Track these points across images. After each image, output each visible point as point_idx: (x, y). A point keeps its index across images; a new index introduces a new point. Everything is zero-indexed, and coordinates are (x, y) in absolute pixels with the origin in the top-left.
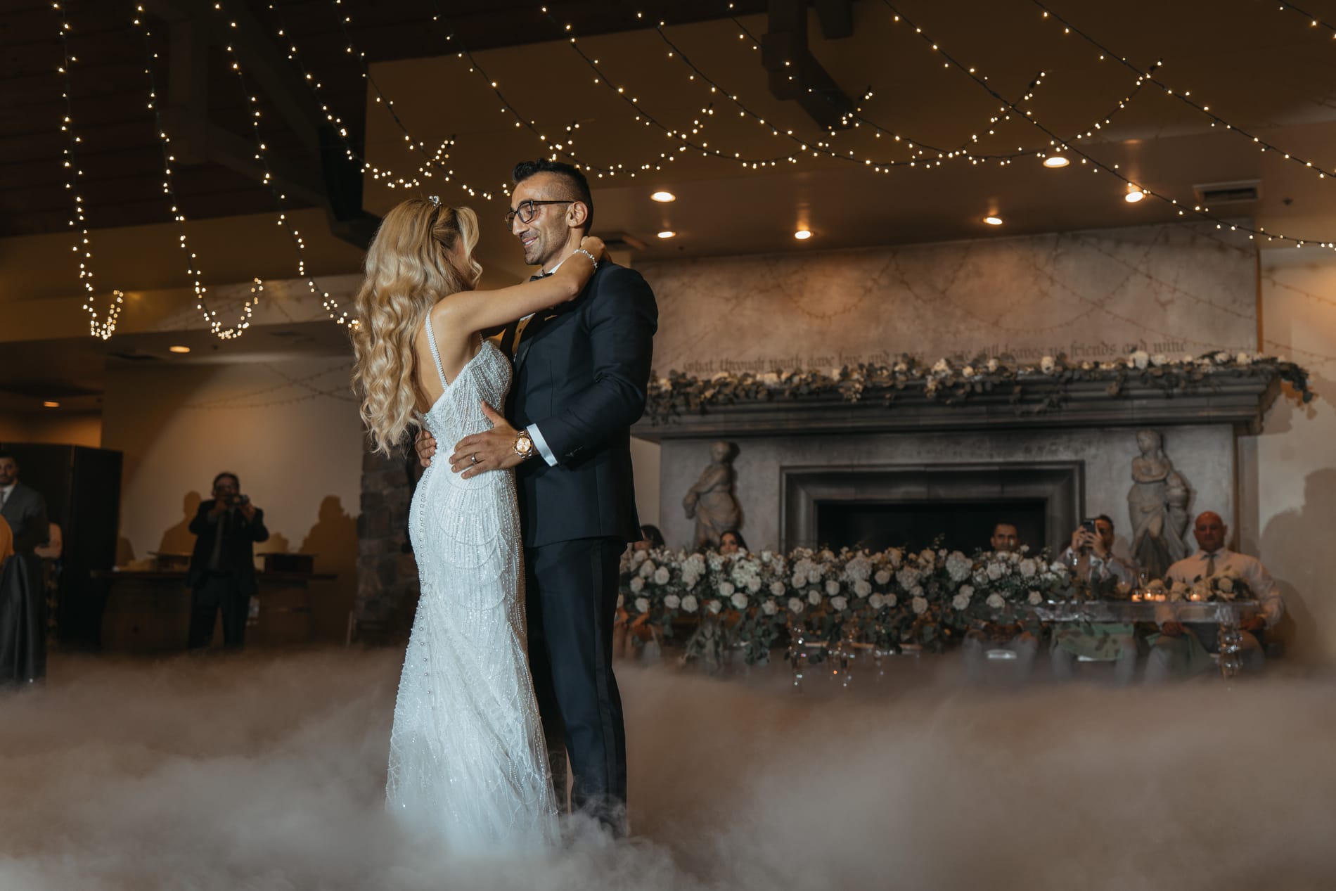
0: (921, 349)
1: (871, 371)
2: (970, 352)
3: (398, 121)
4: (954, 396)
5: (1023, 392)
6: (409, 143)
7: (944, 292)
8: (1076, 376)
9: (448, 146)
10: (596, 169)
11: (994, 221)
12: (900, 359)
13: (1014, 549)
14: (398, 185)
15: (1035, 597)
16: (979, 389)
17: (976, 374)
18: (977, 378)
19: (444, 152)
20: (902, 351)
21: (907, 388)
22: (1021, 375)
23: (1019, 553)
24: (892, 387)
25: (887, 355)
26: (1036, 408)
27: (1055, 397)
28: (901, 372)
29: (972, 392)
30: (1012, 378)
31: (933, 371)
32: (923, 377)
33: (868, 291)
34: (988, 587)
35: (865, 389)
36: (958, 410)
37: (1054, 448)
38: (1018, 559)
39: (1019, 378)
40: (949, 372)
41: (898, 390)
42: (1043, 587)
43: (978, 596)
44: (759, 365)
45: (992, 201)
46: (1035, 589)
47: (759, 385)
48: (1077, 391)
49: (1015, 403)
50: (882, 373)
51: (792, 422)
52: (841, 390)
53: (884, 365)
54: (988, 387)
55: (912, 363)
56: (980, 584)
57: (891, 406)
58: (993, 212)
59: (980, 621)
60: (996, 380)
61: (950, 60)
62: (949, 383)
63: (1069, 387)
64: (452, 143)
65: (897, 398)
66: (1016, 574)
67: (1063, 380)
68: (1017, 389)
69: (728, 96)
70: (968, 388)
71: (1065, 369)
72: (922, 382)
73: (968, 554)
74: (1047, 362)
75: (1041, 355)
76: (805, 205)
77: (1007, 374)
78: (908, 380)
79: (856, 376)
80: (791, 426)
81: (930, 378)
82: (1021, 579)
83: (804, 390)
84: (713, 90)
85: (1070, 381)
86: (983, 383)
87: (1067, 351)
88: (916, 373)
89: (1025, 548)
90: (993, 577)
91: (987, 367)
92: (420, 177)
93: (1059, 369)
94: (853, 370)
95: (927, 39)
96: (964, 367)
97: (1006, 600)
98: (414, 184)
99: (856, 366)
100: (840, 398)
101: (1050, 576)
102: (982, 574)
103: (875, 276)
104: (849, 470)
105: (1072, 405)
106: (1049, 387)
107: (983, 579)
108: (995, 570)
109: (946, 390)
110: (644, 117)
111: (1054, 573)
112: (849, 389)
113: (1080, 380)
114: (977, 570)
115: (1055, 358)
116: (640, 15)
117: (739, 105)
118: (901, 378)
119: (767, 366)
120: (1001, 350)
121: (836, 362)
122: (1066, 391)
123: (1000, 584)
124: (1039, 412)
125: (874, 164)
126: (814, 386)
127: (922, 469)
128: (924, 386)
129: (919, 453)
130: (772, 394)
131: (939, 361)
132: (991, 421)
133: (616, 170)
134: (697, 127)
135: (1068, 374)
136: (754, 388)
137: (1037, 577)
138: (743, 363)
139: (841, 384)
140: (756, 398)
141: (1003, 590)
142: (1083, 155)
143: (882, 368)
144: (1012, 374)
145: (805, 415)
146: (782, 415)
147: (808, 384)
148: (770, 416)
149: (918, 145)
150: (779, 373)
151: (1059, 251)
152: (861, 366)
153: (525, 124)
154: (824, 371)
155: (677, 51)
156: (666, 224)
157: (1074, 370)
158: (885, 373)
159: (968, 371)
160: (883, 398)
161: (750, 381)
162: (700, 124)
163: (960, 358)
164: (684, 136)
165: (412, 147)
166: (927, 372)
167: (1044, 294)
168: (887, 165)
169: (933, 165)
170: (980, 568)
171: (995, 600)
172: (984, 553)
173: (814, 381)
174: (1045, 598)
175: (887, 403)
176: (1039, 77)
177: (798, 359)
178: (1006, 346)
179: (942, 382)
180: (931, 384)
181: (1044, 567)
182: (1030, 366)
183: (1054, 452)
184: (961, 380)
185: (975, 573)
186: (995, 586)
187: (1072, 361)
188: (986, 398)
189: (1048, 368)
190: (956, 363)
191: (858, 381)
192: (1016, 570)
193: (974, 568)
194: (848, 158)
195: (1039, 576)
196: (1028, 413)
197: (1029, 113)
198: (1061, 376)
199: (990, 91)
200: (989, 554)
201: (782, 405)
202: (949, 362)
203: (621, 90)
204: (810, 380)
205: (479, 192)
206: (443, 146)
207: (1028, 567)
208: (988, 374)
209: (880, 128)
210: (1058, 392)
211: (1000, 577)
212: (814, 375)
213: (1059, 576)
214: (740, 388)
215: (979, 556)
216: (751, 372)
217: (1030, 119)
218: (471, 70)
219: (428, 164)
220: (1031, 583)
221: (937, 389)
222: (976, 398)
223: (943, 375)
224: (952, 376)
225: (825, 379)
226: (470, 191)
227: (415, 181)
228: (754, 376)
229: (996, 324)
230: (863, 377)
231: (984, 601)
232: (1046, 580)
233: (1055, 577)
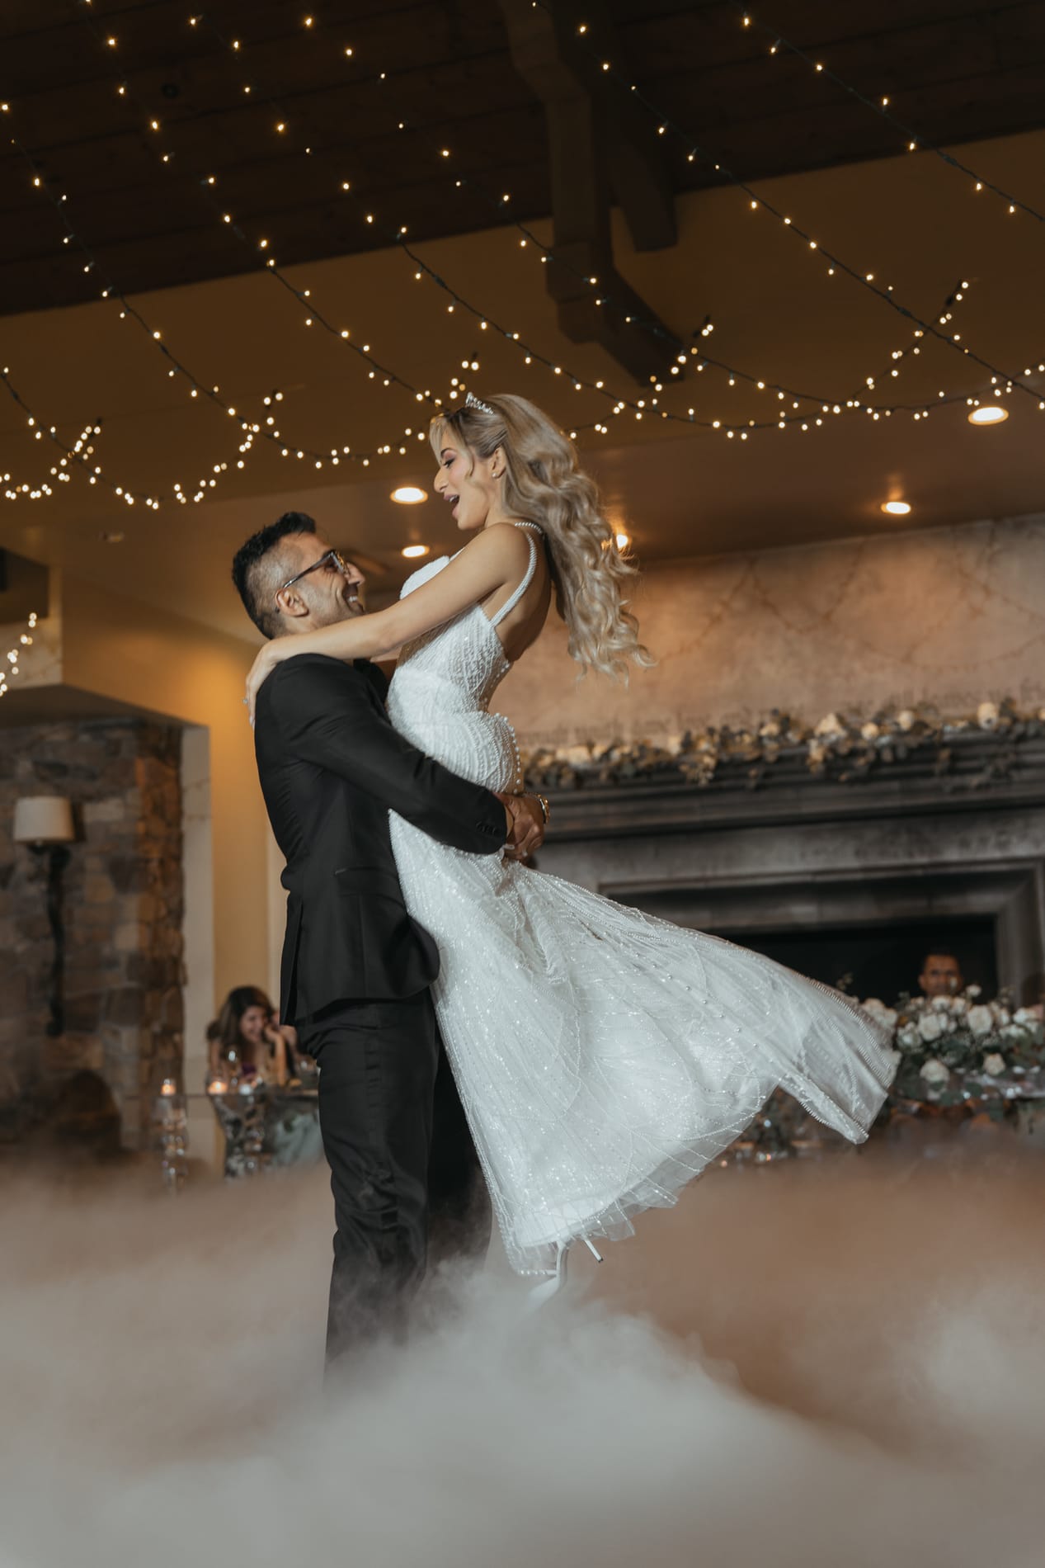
0: (798, 702)
1: (725, 738)
2: (870, 703)
3: (16, 397)
4: (851, 768)
5: (954, 758)
6: (34, 429)
7: (827, 616)
8: (1032, 731)
9: (92, 435)
10: (312, 456)
11: (897, 508)
12: (767, 718)
13: (958, 992)
14: (21, 495)
15: (994, 1063)
16: (887, 756)
17: (881, 735)
18: (885, 740)
19: (86, 444)
20: (771, 705)
21: (780, 760)
22: (950, 733)
23: (965, 998)
24: (759, 760)
25: (748, 711)
26: (975, 780)
27: (1001, 763)
28: (770, 737)
29: (878, 763)
30: (936, 738)
31: (817, 732)
32: (804, 742)
33: (716, 620)
34: (920, 1050)
35: (720, 765)
36: (858, 789)
37: (1003, 838)
38: (964, 1007)
39: (947, 738)
40: (842, 733)
41: (767, 764)
42: (1004, 1048)
43: (908, 1065)
44: (560, 736)
45: (894, 478)
46: (993, 1050)
47: (561, 766)
48: (1034, 752)
49: (942, 774)
50: (742, 741)
51: (612, 818)
52: (684, 768)
53: (744, 727)
54: (902, 753)
55: (786, 723)
56: (908, 1048)
57: (759, 788)
58: (896, 494)
59: (909, 1103)
60: (913, 741)
61: (837, 264)
62: (843, 750)
63: (1022, 747)
64: (97, 430)
65: (767, 775)
66: (963, 1029)
67: (1012, 737)
68: (945, 754)
69: (505, 334)
70: (871, 756)
71: (1015, 720)
72: (802, 750)
73: (890, 1003)
74: (987, 713)
75: (978, 702)
76: (615, 497)
77: (927, 732)
78: (781, 747)
79: (704, 745)
80: (612, 824)
81: (813, 743)
82: (972, 1036)
83: (628, 770)
84: (484, 326)
85: (1022, 738)
86: (893, 747)
87: (1016, 694)
88: (793, 737)
89: (974, 990)
90: (929, 1036)
91: (897, 724)
92: (53, 482)
93: (1006, 721)
94: (699, 738)
95: (801, 232)
96: (863, 725)
97: (951, 1069)
98: (43, 493)
99: (703, 731)
100: (682, 780)
101: (1014, 1031)
102: (911, 1031)
103: (725, 596)
104: (700, 885)
105: (1027, 774)
106: (992, 749)
107: (915, 1040)
108: (932, 1025)
109: (839, 761)
110: (382, 373)
111: (1020, 1026)
112: (694, 766)
113: (1037, 736)
114: (903, 1026)
115: (998, 706)
116: (370, 219)
117: (523, 347)
118: (772, 746)
119: (572, 737)
120: (918, 697)
121: (673, 725)
122: (1017, 753)
123: (941, 1046)
124: (979, 787)
125: (726, 427)
126: (642, 764)
127: (808, 878)
128: (805, 756)
129: (803, 856)
130: (581, 778)
131: (825, 716)
132: (909, 802)
133: (340, 455)
134: (456, 388)
135: (1019, 729)
136: (554, 771)
137: (994, 1034)
138: (537, 735)
139: (685, 758)
140: (557, 784)
141: (944, 1054)
142: (1039, 396)
143: (741, 733)
144: (935, 732)
145: (630, 807)
146: (597, 809)
147: (634, 761)
148: (579, 810)
149: (792, 395)
150: (590, 746)
151: (997, 547)
152: (711, 731)
153: (205, 392)
154: (656, 741)
155: (429, 271)
156: (415, 536)
157: (1027, 722)
158: (747, 739)
159: (869, 731)
160: (746, 776)
161: (547, 761)
162: (460, 383)
163: (857, 711)
164: (438, 402)
165: (38, 435)
166: (809, 735)
167: (976, 612)
168: (745, 428)
169: (812, 425)
170: (907, 1022)
171: (934, 1071)
172: (913, 1001)
173: (642, 757)
174: (1009, 1062)
175: (752, 784)
176: (959, 289)
177: (617, 725)
178: (925, 691)
179: (832, 749)
180: (816, 752)
181: (1004, 1017)
182: (962, 719)
183: (1002, 845)
184: (861, 744)
185: (901, 1032)
186: (931, 1049)
187: (1024, 708)
188: (899, 769)
189: (989, 721)
190: (851, 719)
191: (708, 753)
192: (963, 1023)
193: (899, 1024)
194: (686, 418)
195: (997, 1031)
196: (962, 789)
197: (957, 338)
198: (1009, 731)
199: (898, 308)
200: (920, 1001)
201: (597, 794)
202: (841, 720)
203: (345, 334)
204: (636, 754)
205: (140, 497)
206: (84, 436)
207: (980, 1019)
208: (900, 734)
209: (734, 372)
210: (1005, 755)
211: (938, 1034)
212: (643, 748)
213: (1027, 1030)
214: (533, 771)
215: (905, 1005)
216: (549, 747)
217: (958, 347)
218: (122, 315)
219: (64, 462)
220: (987, 1042)
221: (825, 760)
222: (885, 771)
223: (833, 738)
224: (847, 739)
225: (658, 752)
226: (128, 496)
227: (45, 487)
228: (553, 753)
229: (908, 659)
230: (714, 745)
231: (918, 1073)
232: (1009, 1037)
233: (1021, 1032)
